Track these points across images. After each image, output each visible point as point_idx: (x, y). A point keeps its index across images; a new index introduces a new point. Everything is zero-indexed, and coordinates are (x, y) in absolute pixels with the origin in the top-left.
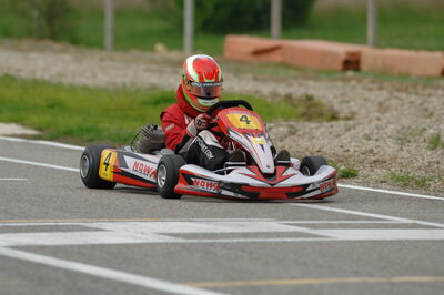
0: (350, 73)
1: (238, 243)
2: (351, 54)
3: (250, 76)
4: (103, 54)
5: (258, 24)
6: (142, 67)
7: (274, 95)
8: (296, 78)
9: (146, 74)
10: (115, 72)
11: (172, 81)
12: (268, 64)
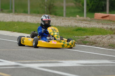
1: (98, 66)
3: (101, 23)
4: (63, 18)
5: (103, 10)
6: (73, 21)
7: (107, 28)
8: (113, 24)
9: (74, 23)
10: (66, 22)
11: (81, 24)
12: (105, 20)
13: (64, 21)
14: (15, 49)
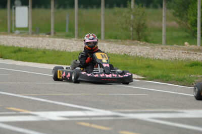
9: (183, 54)
10: (170, 53)
11: (195, 57)
13: (165, 52)
14: (103, 93)
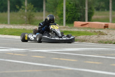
0: (106, 29)
2: (106, 24)
7: (91, 31)
12: (85, 28)
